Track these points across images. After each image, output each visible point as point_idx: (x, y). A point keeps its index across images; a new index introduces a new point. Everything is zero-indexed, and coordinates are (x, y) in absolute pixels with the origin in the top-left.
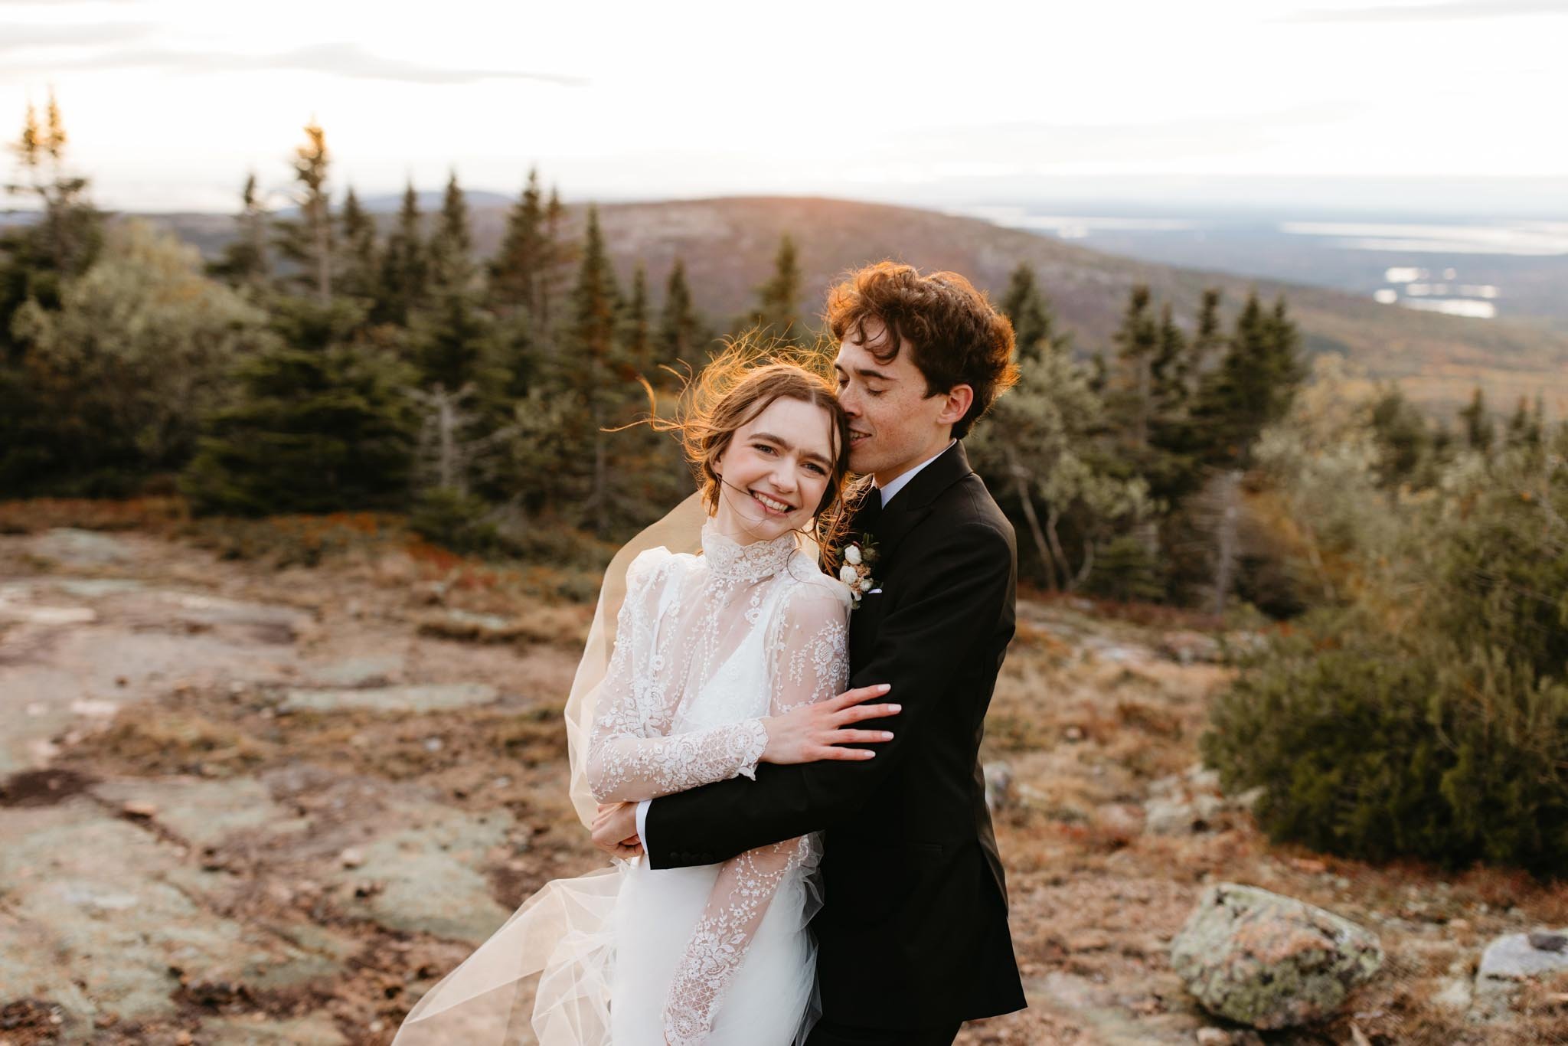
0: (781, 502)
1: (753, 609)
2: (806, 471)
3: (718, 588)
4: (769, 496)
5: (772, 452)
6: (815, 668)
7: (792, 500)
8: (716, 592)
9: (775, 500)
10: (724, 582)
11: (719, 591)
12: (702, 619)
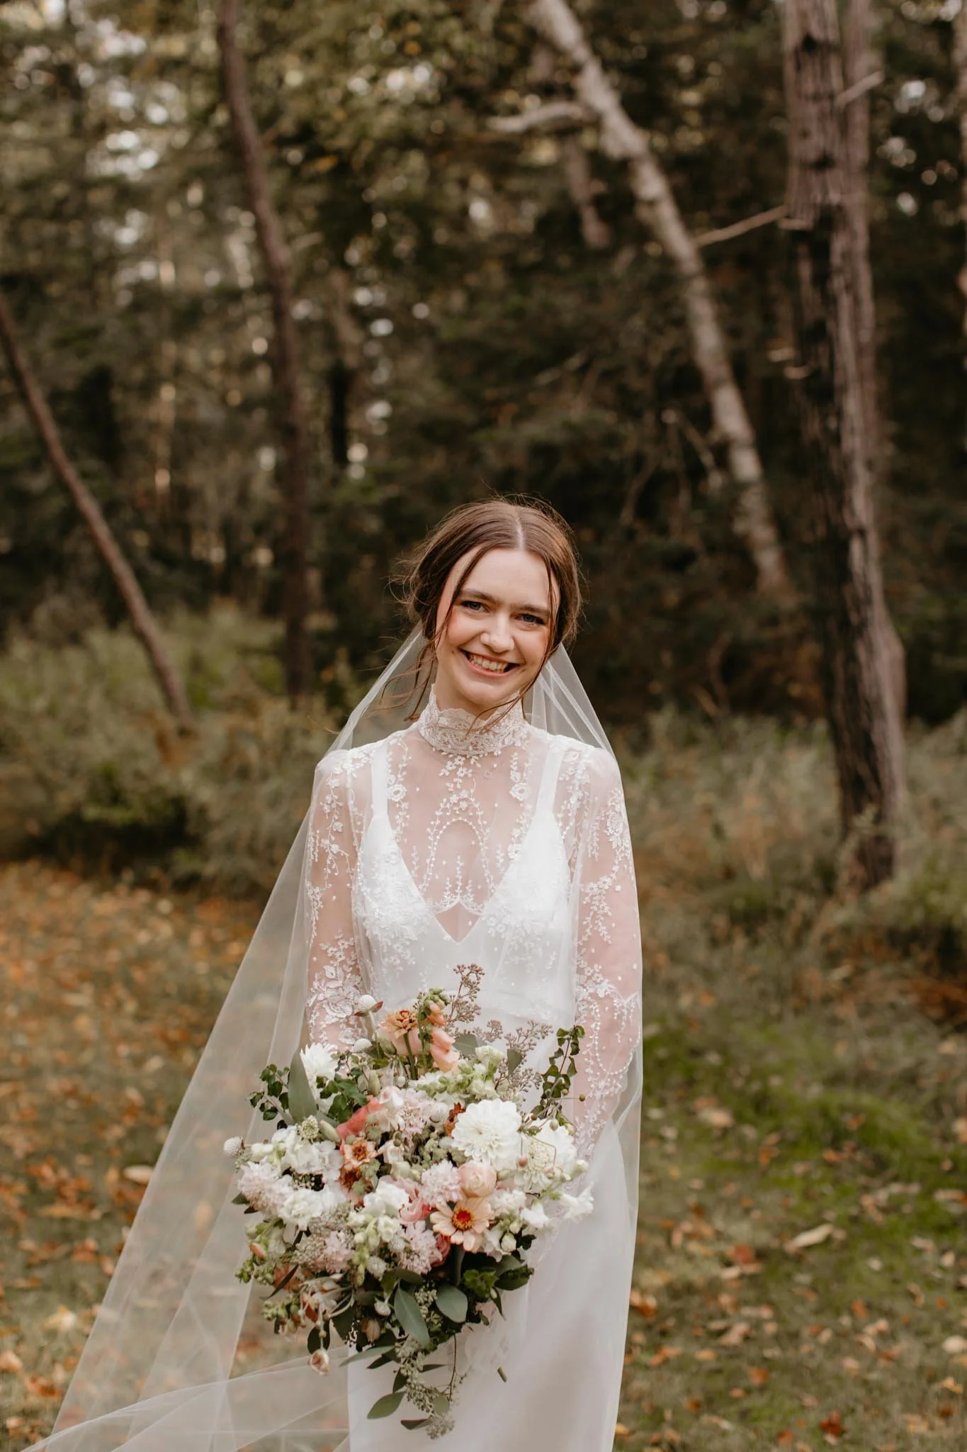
0: (499, 662)
1: (516, 785)
2: (521, 623)
3: (459, 766)
4: (484, 657)
5: (481, 608)
6: (610, 840)
7: (510, 658)
8: (457, 770)
9: (491, 660)
10: (463, 759)
11: (461, 769)
12: (445, 800)
